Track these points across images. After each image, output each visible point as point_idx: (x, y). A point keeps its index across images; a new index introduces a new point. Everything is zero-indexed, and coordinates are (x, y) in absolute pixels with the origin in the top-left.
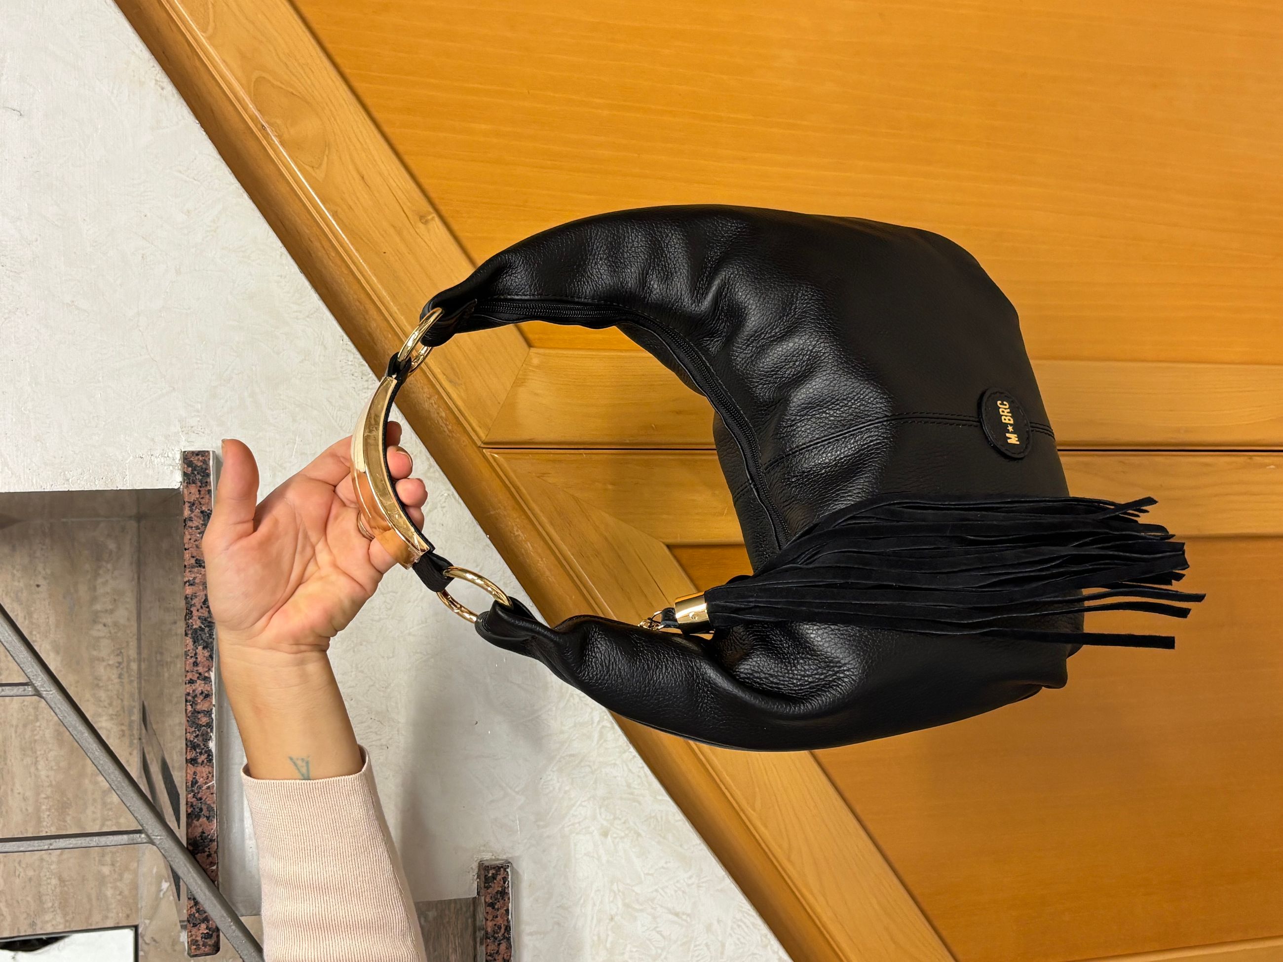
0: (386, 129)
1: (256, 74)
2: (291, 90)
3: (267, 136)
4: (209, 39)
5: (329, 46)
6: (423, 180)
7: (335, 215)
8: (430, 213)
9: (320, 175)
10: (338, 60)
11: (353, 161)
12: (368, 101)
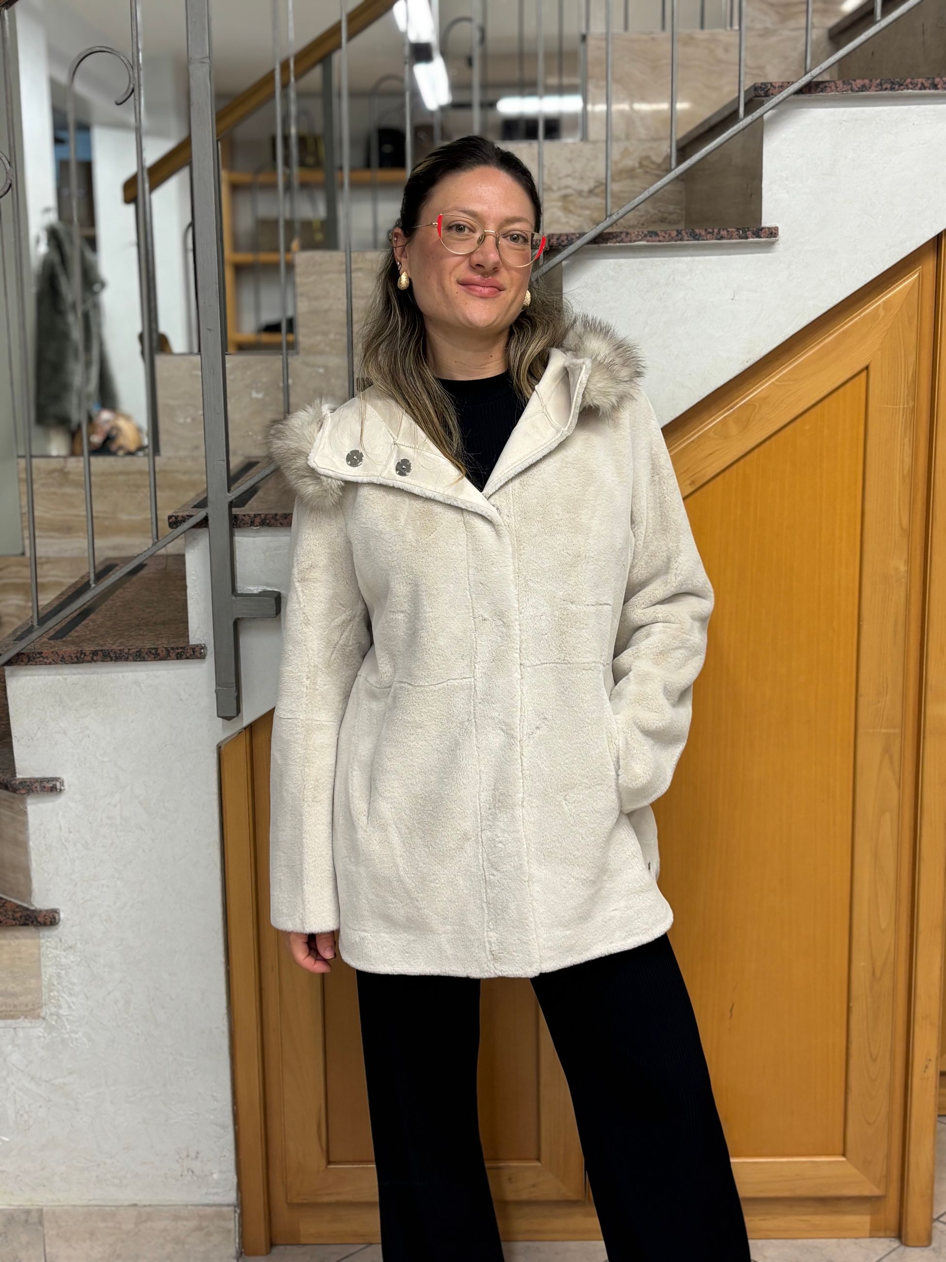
0: (735, 466)
1: (756, 404)
2: (751, 420)
3: (728, 410)
4: (773, 383)
5: (773, 439)
6: (711, 484)
7: (693, 441)
8: (695, 486)
9: (711, 434)
10: (767, 443)
11: (718, 450)
12: (748, 457)
